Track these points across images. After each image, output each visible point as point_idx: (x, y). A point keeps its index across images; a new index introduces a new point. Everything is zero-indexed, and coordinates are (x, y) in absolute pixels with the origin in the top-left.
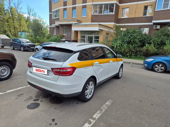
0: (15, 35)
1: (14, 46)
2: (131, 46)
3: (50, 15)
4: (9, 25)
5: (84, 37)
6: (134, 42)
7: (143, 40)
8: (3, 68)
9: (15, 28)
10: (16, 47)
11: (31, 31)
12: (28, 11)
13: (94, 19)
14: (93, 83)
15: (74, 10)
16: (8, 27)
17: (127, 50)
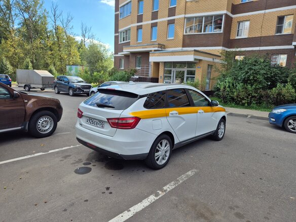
0: (61, 71)
1: (59, 88)
2: (249, 86)
3: (116, 38)
4: (52, 55)
5: (170, 72)
6: (255, 81)
7: (272, 77)
8: (45, 119)
9: (61, 59)
10: (63, 89)
11: (85, 63)
12: (83, 31)
13: (188, 41)
14: (168, 142)
15: (153, 28)
16: (51, 58)
17: (242, 94)
